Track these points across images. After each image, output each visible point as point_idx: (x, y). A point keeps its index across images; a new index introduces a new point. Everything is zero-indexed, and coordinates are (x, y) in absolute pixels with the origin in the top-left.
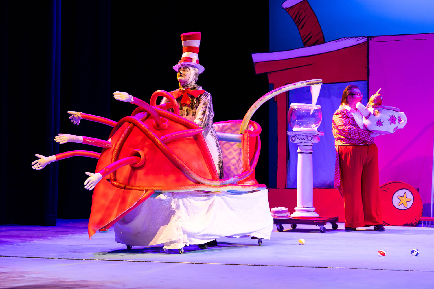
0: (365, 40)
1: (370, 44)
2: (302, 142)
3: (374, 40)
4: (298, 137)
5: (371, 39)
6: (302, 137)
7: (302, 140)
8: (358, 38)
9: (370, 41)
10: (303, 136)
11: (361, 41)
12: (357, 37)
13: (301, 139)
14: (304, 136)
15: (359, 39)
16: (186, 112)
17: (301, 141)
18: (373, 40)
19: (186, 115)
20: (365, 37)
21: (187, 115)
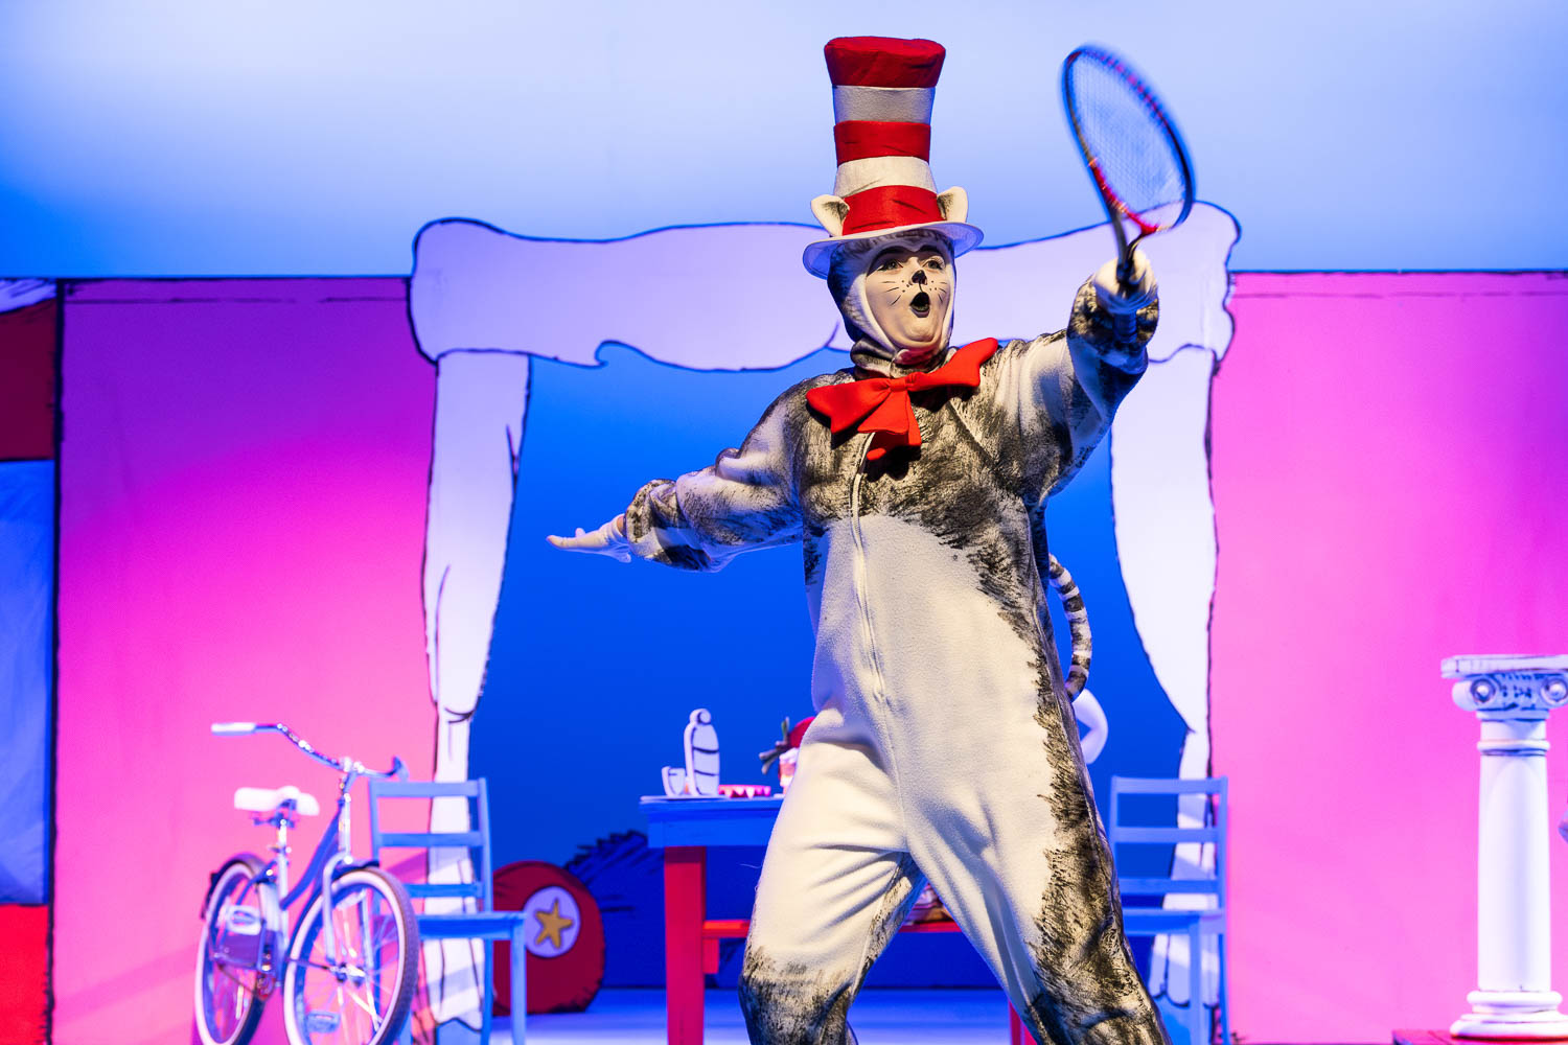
0: (47, 291)
1: (69, 309)
2: (1514, 706)
3: (83, 293)
4: (1505, 682)
5: (71, 292)
6: (1523, 685)
7: (1516, 695)
8: (19, 283)
9: (68, 298)
10: (1524, 677)
11: (32, 297)
12: (14, 280)
13: (1511, 693)
14: (1529, 678)
15: (24, 289)
16: (855, 494)
17: (1511, 699)
18: (79, 295)
19: (855, 508)
20: (46, 281)
21: (863, 512)
